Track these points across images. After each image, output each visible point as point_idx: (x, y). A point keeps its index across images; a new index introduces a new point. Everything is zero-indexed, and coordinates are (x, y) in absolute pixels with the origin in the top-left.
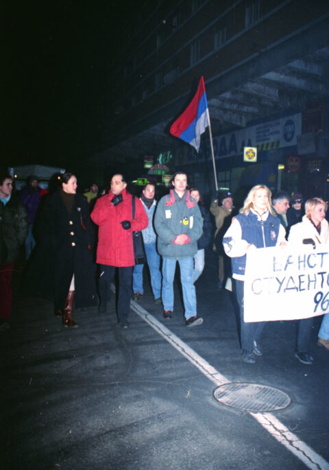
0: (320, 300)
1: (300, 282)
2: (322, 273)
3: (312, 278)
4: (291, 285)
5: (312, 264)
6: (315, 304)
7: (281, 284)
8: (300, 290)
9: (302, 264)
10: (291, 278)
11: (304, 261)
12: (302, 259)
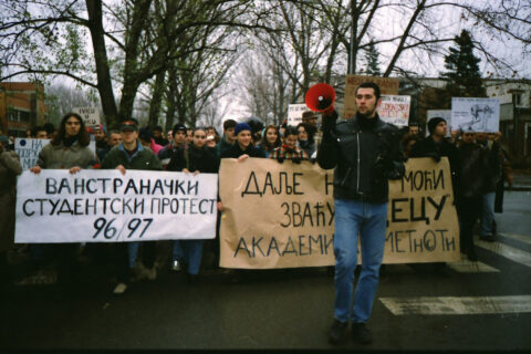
0: (103, 226)
1: (76, 206)
2: (105, 200)
3: (91, 203)
4: (65, 208)
5: (92, 190)
6: (95, 231)
7: (55, 206)
8: (76, 213)
9: (79, 189)
10: (66, 201)
11: (83, 186)
12: (80, 183)
